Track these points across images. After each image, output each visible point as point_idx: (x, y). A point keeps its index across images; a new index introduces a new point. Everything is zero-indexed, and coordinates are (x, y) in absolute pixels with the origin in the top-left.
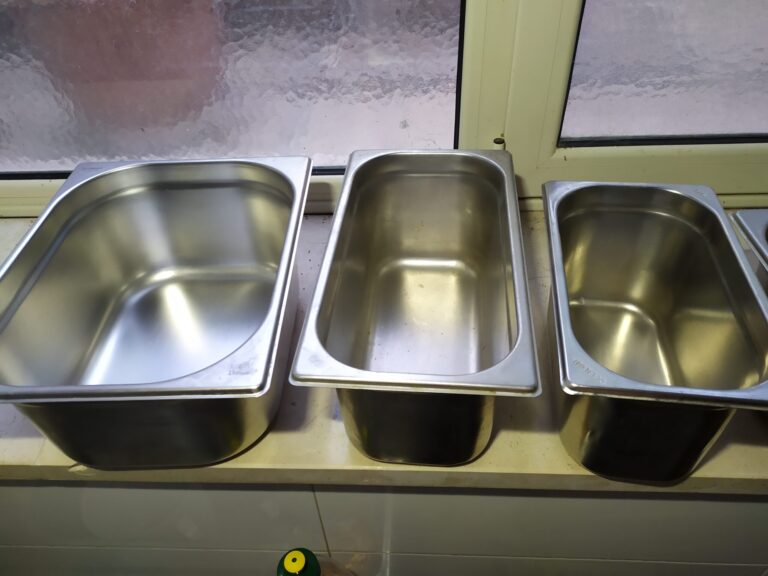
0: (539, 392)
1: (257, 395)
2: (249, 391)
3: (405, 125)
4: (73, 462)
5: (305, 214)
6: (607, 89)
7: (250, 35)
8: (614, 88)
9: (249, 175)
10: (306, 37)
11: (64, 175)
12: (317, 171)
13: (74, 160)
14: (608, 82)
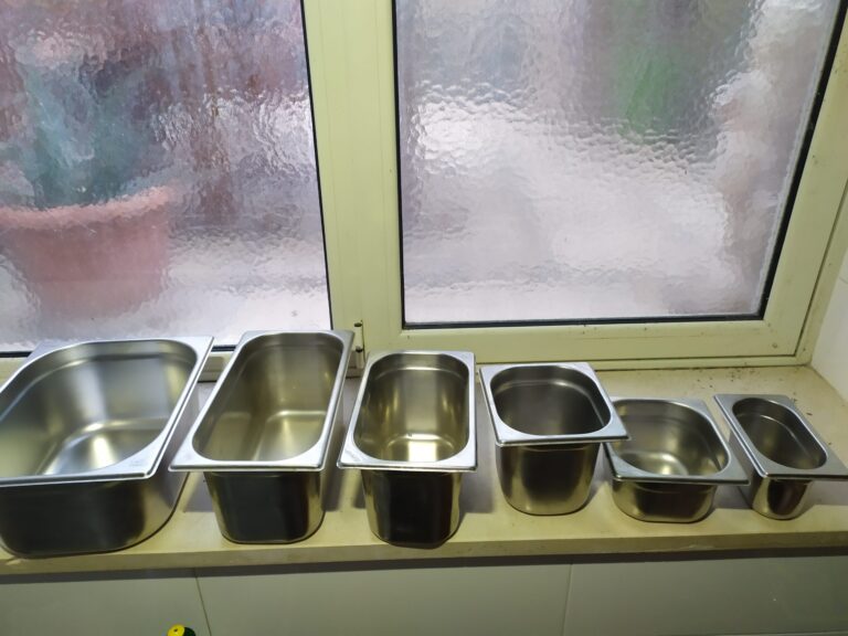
0: (323, 468)
1: (147, 477)
2: (142, 475)
3: (295, 314)
4: (10, 556)
5: (199, 382)
6: (431, 290)
7: (179, 254)
8: (436, 289)
9: (166, 349)
10: (220, 255)
11: (26, 354)
12: (216, 349)
13: (35, 343)
14: (431, 286)
